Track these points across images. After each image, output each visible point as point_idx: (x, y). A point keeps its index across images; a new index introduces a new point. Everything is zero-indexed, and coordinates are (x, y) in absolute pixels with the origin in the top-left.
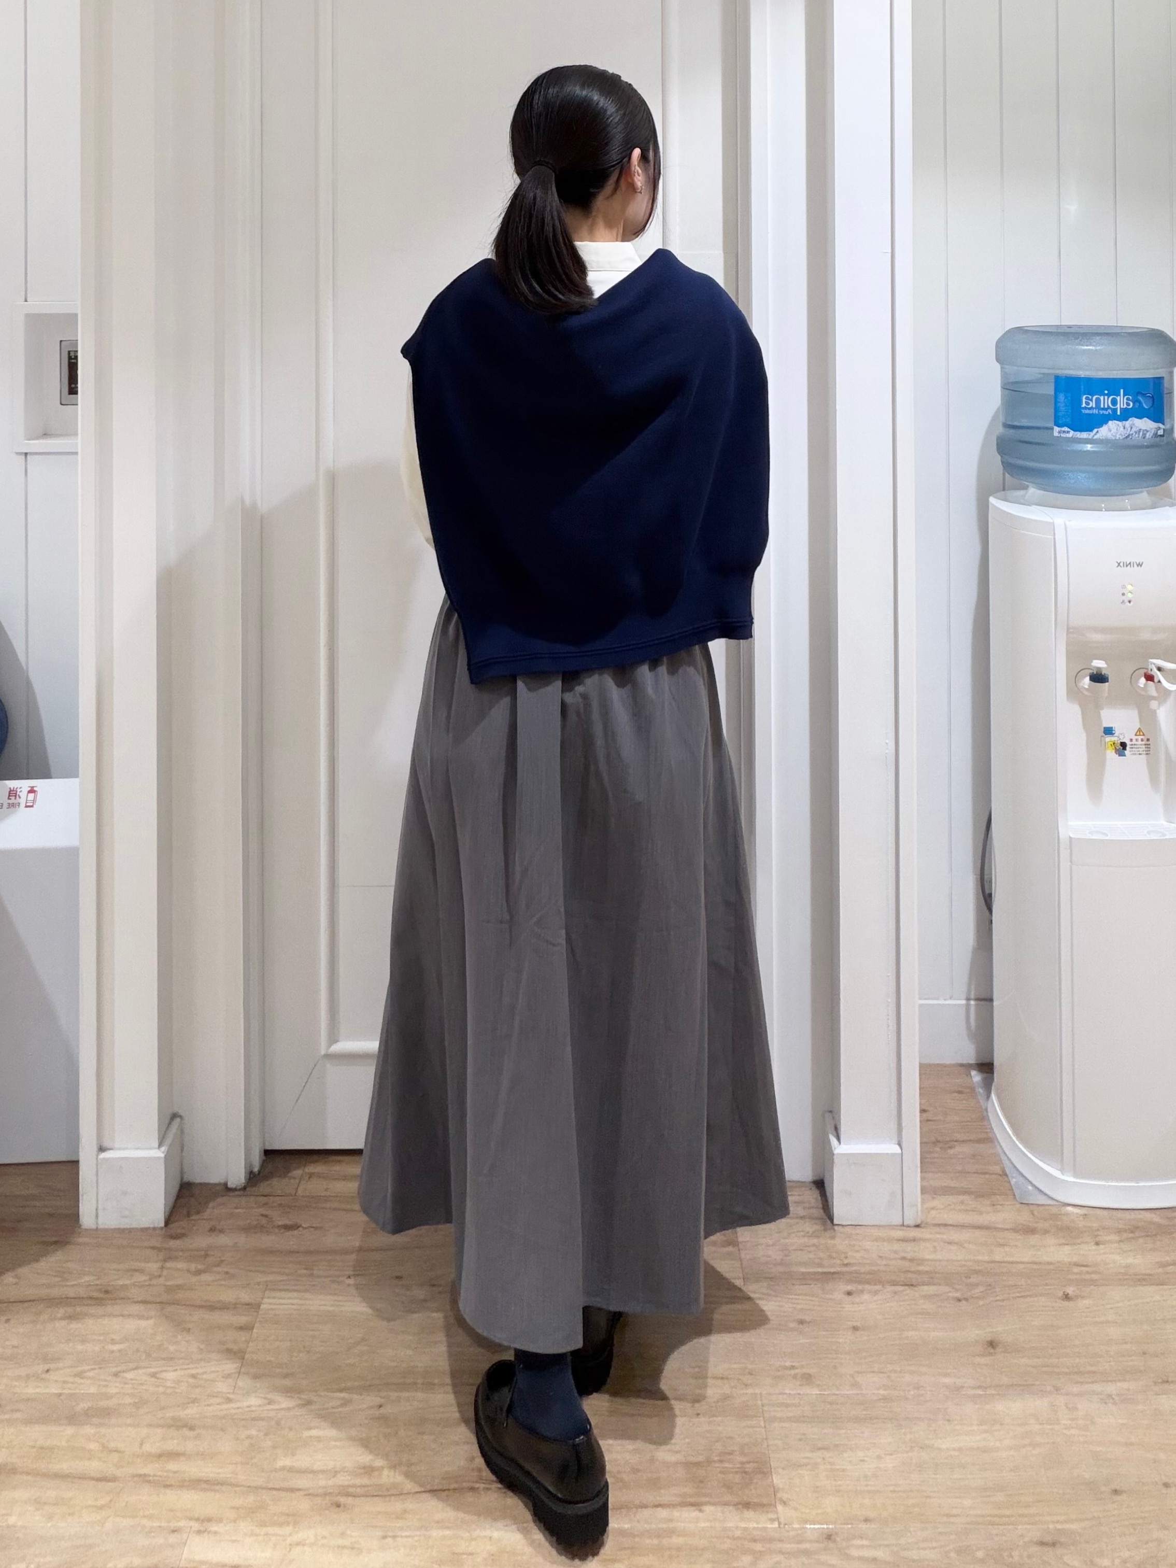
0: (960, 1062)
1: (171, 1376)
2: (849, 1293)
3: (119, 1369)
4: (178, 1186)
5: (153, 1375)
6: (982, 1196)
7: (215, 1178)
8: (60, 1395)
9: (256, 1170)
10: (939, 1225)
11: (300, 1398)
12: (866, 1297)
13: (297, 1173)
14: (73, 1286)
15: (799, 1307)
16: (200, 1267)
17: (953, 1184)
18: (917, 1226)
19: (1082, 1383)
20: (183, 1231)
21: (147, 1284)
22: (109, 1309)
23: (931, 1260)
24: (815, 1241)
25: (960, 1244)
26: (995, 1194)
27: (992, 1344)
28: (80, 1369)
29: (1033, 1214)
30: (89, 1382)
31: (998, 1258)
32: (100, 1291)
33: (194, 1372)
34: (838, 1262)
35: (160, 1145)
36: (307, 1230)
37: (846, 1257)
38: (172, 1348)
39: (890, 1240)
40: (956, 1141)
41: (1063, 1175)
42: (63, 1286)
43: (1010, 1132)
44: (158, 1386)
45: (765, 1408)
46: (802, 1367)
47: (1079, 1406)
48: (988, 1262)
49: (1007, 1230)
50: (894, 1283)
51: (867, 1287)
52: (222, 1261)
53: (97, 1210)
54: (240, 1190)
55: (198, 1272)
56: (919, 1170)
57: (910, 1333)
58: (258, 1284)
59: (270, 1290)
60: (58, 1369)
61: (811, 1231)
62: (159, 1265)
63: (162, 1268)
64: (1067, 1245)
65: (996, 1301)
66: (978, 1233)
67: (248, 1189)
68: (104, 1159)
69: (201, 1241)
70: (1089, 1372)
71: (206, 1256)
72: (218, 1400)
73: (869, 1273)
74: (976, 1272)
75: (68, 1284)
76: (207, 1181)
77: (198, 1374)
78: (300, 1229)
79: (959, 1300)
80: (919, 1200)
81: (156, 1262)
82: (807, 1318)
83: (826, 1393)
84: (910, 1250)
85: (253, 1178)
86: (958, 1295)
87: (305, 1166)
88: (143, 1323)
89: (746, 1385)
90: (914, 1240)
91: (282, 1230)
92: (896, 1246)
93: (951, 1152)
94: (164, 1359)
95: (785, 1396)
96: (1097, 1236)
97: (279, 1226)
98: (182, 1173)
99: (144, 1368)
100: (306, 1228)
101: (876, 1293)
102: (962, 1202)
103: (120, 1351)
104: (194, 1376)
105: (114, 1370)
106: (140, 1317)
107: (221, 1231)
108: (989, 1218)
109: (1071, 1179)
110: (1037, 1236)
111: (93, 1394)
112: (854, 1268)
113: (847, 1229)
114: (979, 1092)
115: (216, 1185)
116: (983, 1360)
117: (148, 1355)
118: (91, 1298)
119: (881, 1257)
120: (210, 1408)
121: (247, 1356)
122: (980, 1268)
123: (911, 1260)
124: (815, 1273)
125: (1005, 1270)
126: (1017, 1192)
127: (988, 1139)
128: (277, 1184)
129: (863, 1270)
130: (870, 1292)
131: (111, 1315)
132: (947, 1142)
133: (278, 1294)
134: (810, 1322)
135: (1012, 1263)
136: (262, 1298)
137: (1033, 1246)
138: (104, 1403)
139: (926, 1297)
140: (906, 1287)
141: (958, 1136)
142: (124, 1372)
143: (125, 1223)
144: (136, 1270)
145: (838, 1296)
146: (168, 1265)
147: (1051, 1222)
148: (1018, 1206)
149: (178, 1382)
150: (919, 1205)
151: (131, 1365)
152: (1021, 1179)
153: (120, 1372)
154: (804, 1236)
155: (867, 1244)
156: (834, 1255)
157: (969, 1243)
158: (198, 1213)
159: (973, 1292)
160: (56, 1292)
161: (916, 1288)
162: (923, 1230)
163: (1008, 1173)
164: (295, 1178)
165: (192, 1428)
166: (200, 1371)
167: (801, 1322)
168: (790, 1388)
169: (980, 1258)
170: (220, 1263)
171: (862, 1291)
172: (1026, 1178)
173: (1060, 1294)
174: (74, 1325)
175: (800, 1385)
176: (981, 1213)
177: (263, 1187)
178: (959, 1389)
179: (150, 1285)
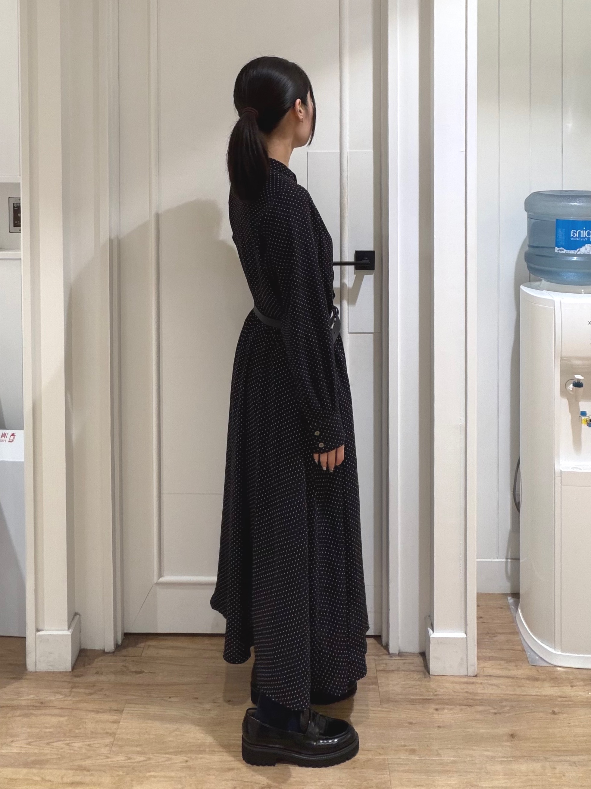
0: (501, 592)
1: (77, 745)
2: (437, 710)
3: (49, 741)
4: (79, 650)
5: (68, 744)
6: (510, 661)
7: (98, 646)
8: (19, 753)
9: (120, 642)
10: (487, 676)
11: (145, 757)
12: (446, 711)
13: (142, 645)
14: (25, 700)
15: (409, 716)
16: (92, 691)
17: (495, 655)
18: (476, 676)
19: (559, 756)
20: (81, 674)
21: (63, 699)
22: (43, 712)
23: (482, 693)
24: (419, 683)
25: (497, 686)
26: (518, 660)
27: (512, 736)
28: (30, 740)
29: (538, 671)
30: (33, 747)
31: (518, 693)
32: (39, 703)
33: (88, 743)
34: (432, 693)
35: (69, 628)
36: (147, 674)
37: (436, 691)
38: (77, 731)
39: (460, 683)
40: (497, 633)
41: (555, 650)
42: (19, 700)
43: (527, 628)
44: (70, 750)
45: (390, 766)
46: (410, 745)
47: (557, 767)
48: (512, 695)
49: (524, 678)
50: (460, 705)
51: (447, 706)
52: (102, 689)
53: (36, 662)
54: (111, 653)
55: (91, 694)
56: (476, 647)
57: (469, 730)
58: (122, 700)
59: (128, 703)
60: (17, 741)
61: (417, 678)
62: (69, 690)
63: (71, 692)
64: (556, 687)
65: (516, 714)
66: (508, 680)
67: (115, 653)
68: (39, 635)
69: (92, 679)
70: (564, 751)
71: (94, 686)
72: (102, 757)
73: (449, 699)
74: (506, 700)
75: (22, 699)
76: (93, 648)
77: (90, 744)
78: (144, 673)
79: (496, 714)
80: (476, 662)
81: (67, 689)
82: (414, 722)
83: (423, 758)
84: (471, 688)
85: (118, 647)
86: (495, 711)
87: (146, 642)
88: (62, 719)
89: (380, 754)
90: (473, 683)
91: (134, 674)
92: (464, 686)
93: (495, 639)
94: (73, 737)
95: (401, 760)
96: (572, 682)
97: (132, 672)
98: (80, 644)
99: (63, 741)
100: (146, 673)
101: (451, 709)
102: (500, 665)
103: (50, 732)
104: (89, 745)
105: (47, 741)
106: (61, 716)
107: (102, 674)
108: (514, 672)
109: (559, 653)
110: (538, 682)
111: (36, 753)
112: (440, 697)
113: (437, 677)
114: (512, 608)
115: (98, 650)
116: (508, 744)
117: (65, 734)
118: (33, 706)
119: (455, 692)
120: (98, 761)
121: (116, 736)
122: (508, 698)
123: (470, 693)
124: (418, 699)
125: (520, 699)
126: (530, 659)
127: (516, 632)
128: (131, 650)
129: (445, 697)
130: (448, 709)
131: (45, 715)
132: (493, 634)
133: (133, 705)
134: (415, 724)
135: (524, 695)
136: (124, 707)
137: (538, 687)
138: (43, 758)
139: (477, 712)
140: (468, 707)
141: (500, 631)
142: (52, 742)
143: (51, 669)
144: (57, 693)
145: (431, 710)
146: (74, 690)
147: (548, 675)
148: (530, 666)
149: (80, 748)
150: (476, 666)
151: (55, 739)
152: (532, 654)
153: (50, 742)
154: (413, 681)
155: (448, 685)
156: (430, 690)
157: (502, 685)
158: (89, 664)
159: (503, 710)
160: (15, 703)
161: (472, 707)
162: (478, 678)
163: (525, 650)
164: (140, 647)
165: (88, 771)
166: (92, 743)
167: (411, 723)
168: (403, 756)
169: (508, 692)
170: (101, 690)
171: (444, 709)
172: (535, 653)
173: (551, 711)
174: (25, 720)
175: (409, 754)
176: (509, 670)
177: (124, 652)
178: (493, 758)
179: (64, 700)
